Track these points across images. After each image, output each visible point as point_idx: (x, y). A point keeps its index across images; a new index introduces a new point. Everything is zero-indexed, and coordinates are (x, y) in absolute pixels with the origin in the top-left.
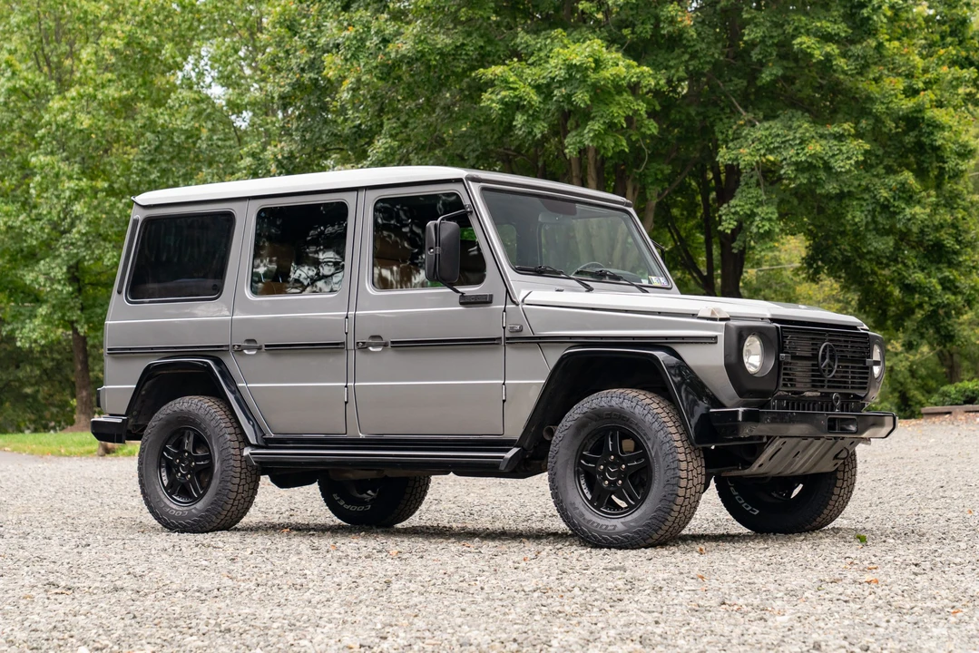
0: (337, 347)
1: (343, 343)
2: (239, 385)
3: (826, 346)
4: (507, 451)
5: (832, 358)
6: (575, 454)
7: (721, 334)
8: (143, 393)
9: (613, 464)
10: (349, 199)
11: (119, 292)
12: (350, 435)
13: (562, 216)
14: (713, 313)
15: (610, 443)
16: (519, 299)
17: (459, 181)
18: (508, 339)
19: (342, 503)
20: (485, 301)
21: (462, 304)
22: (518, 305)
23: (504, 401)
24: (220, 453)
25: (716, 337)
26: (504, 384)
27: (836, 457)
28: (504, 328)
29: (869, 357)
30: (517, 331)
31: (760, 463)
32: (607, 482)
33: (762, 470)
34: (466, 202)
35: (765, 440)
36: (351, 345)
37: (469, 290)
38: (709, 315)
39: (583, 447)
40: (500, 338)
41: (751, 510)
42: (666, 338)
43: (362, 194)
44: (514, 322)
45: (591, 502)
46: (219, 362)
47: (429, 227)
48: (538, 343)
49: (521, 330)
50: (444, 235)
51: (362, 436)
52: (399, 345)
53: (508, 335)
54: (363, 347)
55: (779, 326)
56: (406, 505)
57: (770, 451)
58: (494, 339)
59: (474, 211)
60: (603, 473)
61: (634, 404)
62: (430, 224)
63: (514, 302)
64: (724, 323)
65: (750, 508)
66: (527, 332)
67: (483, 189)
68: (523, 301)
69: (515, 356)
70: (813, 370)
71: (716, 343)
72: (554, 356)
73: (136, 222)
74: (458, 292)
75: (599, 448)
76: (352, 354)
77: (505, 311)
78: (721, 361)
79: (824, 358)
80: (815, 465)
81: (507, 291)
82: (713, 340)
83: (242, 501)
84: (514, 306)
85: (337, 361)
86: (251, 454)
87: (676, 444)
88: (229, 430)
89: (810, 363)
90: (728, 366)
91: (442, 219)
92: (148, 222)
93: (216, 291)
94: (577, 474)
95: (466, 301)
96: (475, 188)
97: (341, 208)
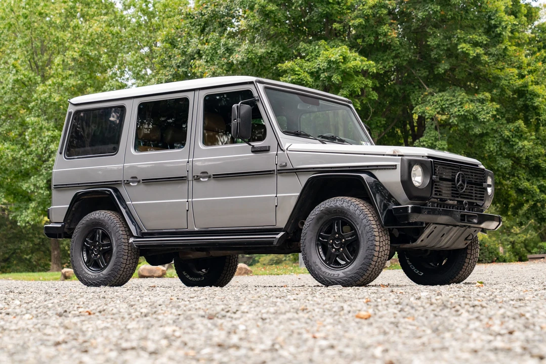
0: (182, 179)
1: (186, 177)
2: (128, 203)
3: (459, 174)
4: (278, 234)
5: (463, 182)
6: (316, 234)
7: (399, 164)
8: (73, 209)
9: (338, 239)
10: (190, 95)
11: (61, 153)
12: (190, 229)
13: (311, 105)
14: (394, 152)
15: (336, 227)
16: (285, 148)
17: (252, 83)
18: (279, 170)
19: (188, 276)
20: (266, 150)
21: (253, 152)
22: (284, 151)
23: (276, 206)
24: (116, 241)
25: (396, 165)
26: (276, 196)
27: (466, 239)
28: (276, 164)
29: (485, 182)
30: (284, 166)
31: (422, 239)
32: (334, 250)
33: (423, 244)
34: (255, 94)
35: (424, 225)
36: (190, 178)
37: (257, 144)
38: (392, 153)
39: (320, 230)
40: (274, 170)
41: (419, 273)
42: (368, 166)
43: (197, 92)
44: (282, 160)
45: (325, 261)
46: (116, 191)
47: (234, 107)
48: (295, 172)
49: (286, 166)
50: (242, 112)
51: (196, 229)
52: (218, 177)
53: (278, 168)
54: (197, 179)
55: (432, 160)
56: (224, 277)
57: (427, 232)
58: (271, 171)
59: (260, 99)
60: (332, 245)
61: (349, 204)
62: (235, 106)
63: (282, 150)
64: (400, 157)
65: (418, 272)
66: (289, 166)
67: (266, 88)
68: (287, 149)
69: (283, 180)
70: (452, 187)
71: (396, 169)
72: (304, 179)
73: (70, 113)
74: (250, 145)
75: (330, 230)
76: (191, 183)
77: (277, 155)
78: (399, 179)
79: (458, 181)
80: (454, 243)
81: (278, 144)
82: (394, 167)
83: (129, 269)
84: (282, 152)
85: (182, 187)
86: (134, 241)
87: (373, 226)
88: (121, 229)
89: (450, 183)
90: (403, 182)
91: (241, 103)
92: (77, 112)
93: (115, 150)
94: (317, 245)
95: (255, 151)
96: (261, 87)
97: (186, 100)
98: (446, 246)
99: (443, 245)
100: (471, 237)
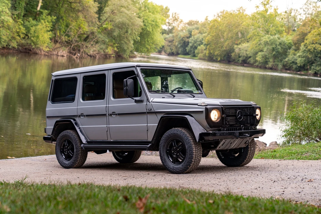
1: (105, 114)
2: (80, 126)
3: (239, 112)
4: (148, 145)
7: (204, 110)
8: (56, 129)
10: (106, 73)
11: (49, 100)
12: (109, 140)
16: (150, 101)
17: (134, 66)
18: (147, 112)
20: (142, 101)
23: (147, 130)
24: (75, 146)
26: (147, 125)
27: (245, 143)
28: (147, 109)
29: (255, 113)
30: (150, 110)
31: (219, 147)
34: (136, 73)
35: (220, 140)
36: (107, 115)
38: (201, 104)
42: (189, 112)
43: (109, 71)
44: (149, 107)
46: (74, 120)
48: (155, 113)
49: (151, 110)
50: (128, 83)
51: (112, 140)
52: (120, 115)
53: (148, 111)
54: (111, 115)
55: (222, 106)
57: (222, 143)
58: (144, 113)
59: (138, 76)
62: (125, 80)
64: (205, 107)
66: (153, 111)
67: (141, 69)
68: (151, 101)
69: (150, 117)
72: (160, 116)
73: (53, 80)
74: (134, 99)
76: (108, 117)
77: (147, 104)
78: (204, 118)
80: (238, 146)
81: (147, 99)
82: (202, 112)
84: (149, 103)
85: (104, 119)
86: (83, 146)
91: (128, 79)
92: (56, 80)
93: (73, 100)
95: (136, 101)
96: (138, 69)
97: (104, 75)
98: (234, 148)
99: (233, 148)
100: (247, 142)
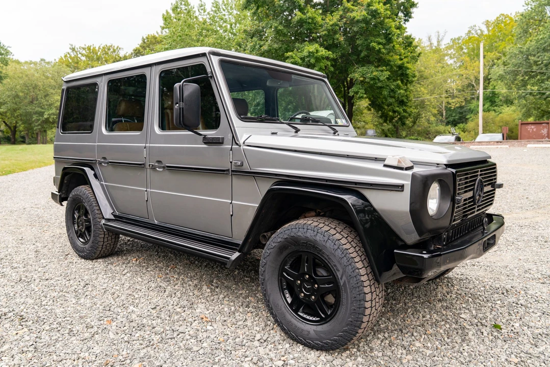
0: (141, 166)
1: (144, 164)
3: (479, 181)
4: (233, 253)
6: (278, 267)
7: (407, 183)
9: (307, 281)
10: (146, 71)
11: (58, 127)
12: (151, 220)
13: (282, 82)
14: (399, 162)
15: (306, 265)
16: (241, 142)
17: (204, 55)
18: (233, 171)
20: (218, 142)
21: (205, 143)
22: (240, 146)
23: (232, 215)
25: (402, 186)
26: (231, 203)
28: (231, 162)
30: (239, 166)
32: (303, 295)
34: (209, 70)
36: (148, 167)
37: (210, 133)
38: (395, 164)
39: (284, 263)
40: (228, 170)
42: (356, 183)
43: (154, 68)
44: (237, 158)
45: (291, 305)
46: (92, 169)
47: (176, 87)
48: (253, 176)
49: (242, 165)
50: (186, 94)
51: (156, 222)
52: (172, 169)
53: (234, 168)
54: (153, 168)
55: (454, 171)
58: (224, 171)
59: (213, 76)
60: (300, 286)
61: (326, 239)
62: (177, 85)
63: (237, 144)
64: (410, 173)
66: (246, 168)
67: (222, 61)
68: (244, 143)
69: (240, 184)
71: (403, 191)
72: (265, 186)
73: (63, 90)
74: (201, 135)
75: (297, 267)
76: (148, 171)
77: (231, 150)
78: (407, 208)
81: (233, 137)
82: (400, 188)
84: (238, 146)
85: (139, 174)
86: (104, 225)
90: (412, 212)
91: (184, 82)
92: (68, 89)
93: (91, 129)
94: (280, 281)
95: (208, 141)
96: (215, 60)
97: (143, 78)
